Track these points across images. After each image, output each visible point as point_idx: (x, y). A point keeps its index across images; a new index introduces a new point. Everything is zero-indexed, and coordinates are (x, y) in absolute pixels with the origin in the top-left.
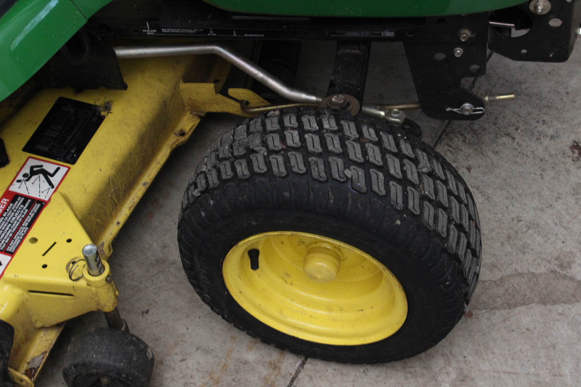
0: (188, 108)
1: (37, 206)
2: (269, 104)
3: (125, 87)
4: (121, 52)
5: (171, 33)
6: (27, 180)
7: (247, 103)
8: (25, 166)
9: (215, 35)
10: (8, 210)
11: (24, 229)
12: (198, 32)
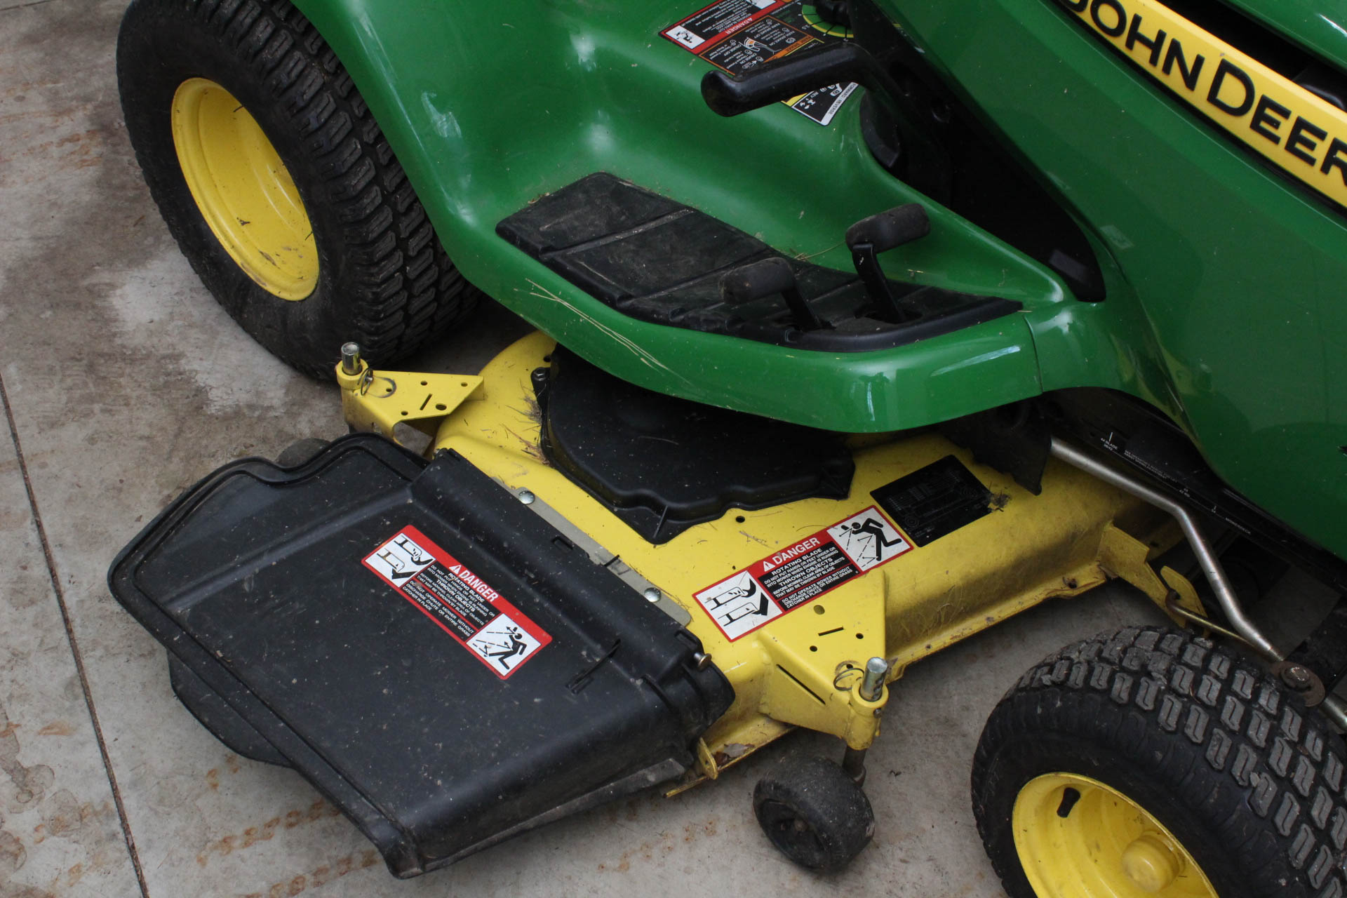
0: (1099, 558)
1: (846, 571)
2: (1204, 614)
3: (1037, 491)
4: (1059, 448)
5: (1134, 461)
6: (855, 533)
7: (1178, 597)
8: (862, 515)
9: (1188, 496)
10: (812, 554)
11: (816, 588)
12: (1168, 480)
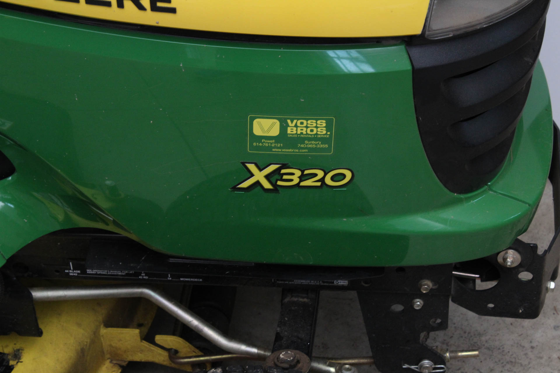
0: (108, 356)
2: (200, 353)
3: (39, 333)
4: (38, 294)
5: (96, 274)
7: (176, 352)
9: (147, 278)
12: (127, 275)
